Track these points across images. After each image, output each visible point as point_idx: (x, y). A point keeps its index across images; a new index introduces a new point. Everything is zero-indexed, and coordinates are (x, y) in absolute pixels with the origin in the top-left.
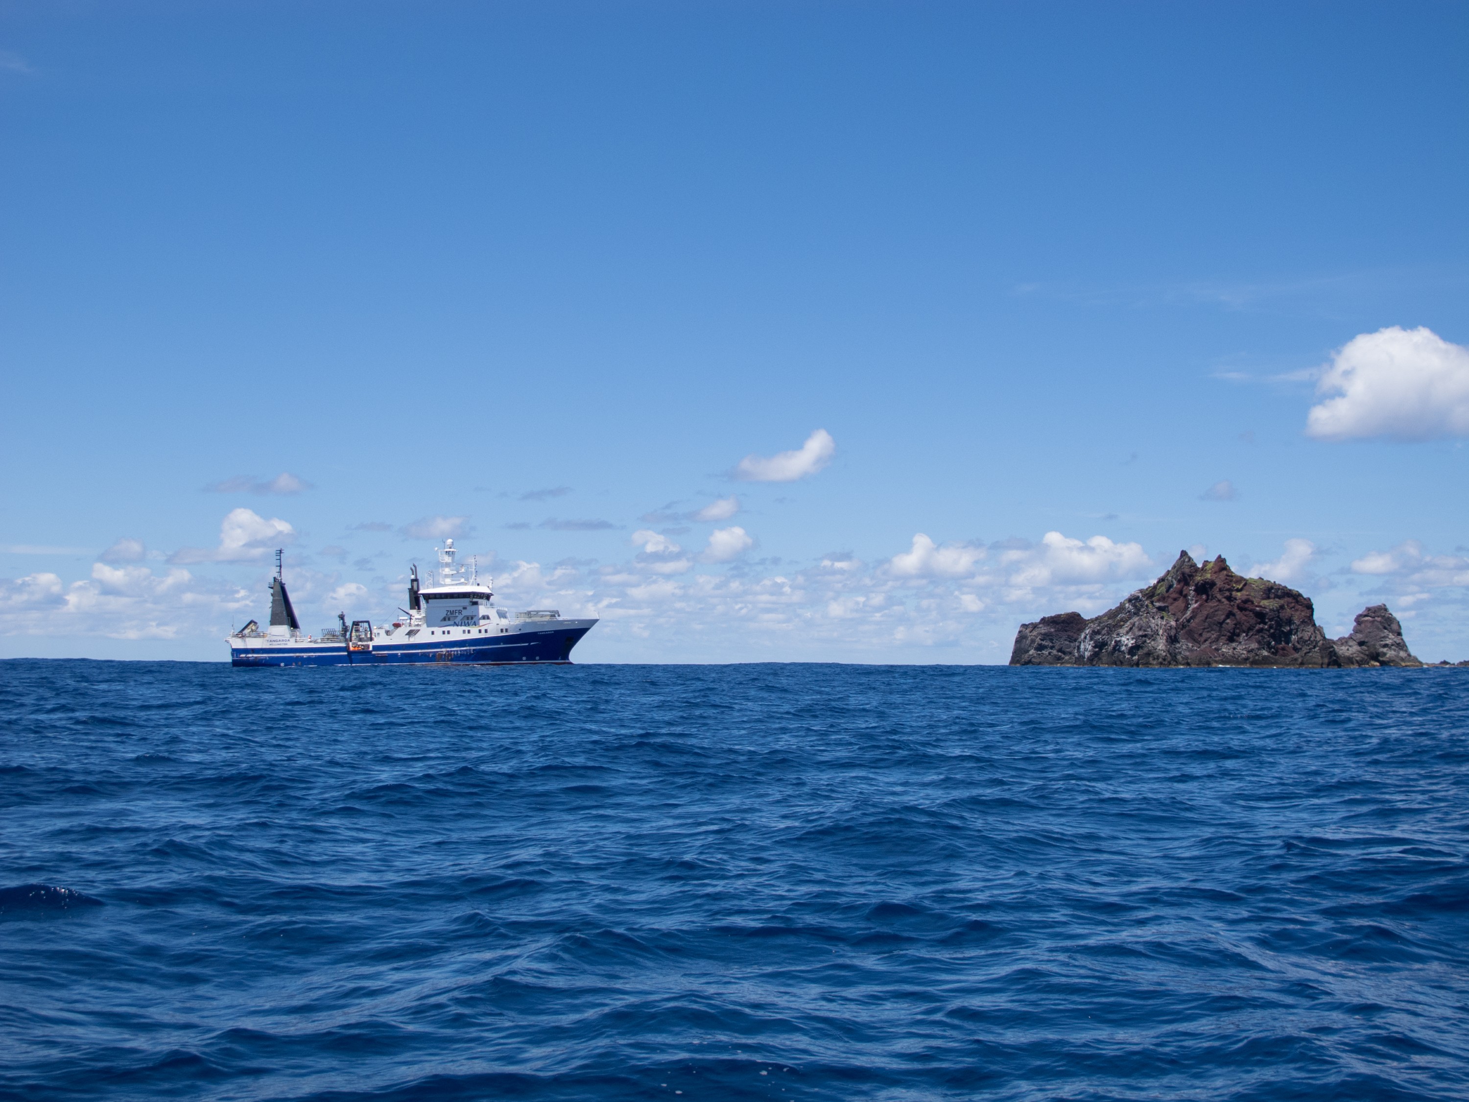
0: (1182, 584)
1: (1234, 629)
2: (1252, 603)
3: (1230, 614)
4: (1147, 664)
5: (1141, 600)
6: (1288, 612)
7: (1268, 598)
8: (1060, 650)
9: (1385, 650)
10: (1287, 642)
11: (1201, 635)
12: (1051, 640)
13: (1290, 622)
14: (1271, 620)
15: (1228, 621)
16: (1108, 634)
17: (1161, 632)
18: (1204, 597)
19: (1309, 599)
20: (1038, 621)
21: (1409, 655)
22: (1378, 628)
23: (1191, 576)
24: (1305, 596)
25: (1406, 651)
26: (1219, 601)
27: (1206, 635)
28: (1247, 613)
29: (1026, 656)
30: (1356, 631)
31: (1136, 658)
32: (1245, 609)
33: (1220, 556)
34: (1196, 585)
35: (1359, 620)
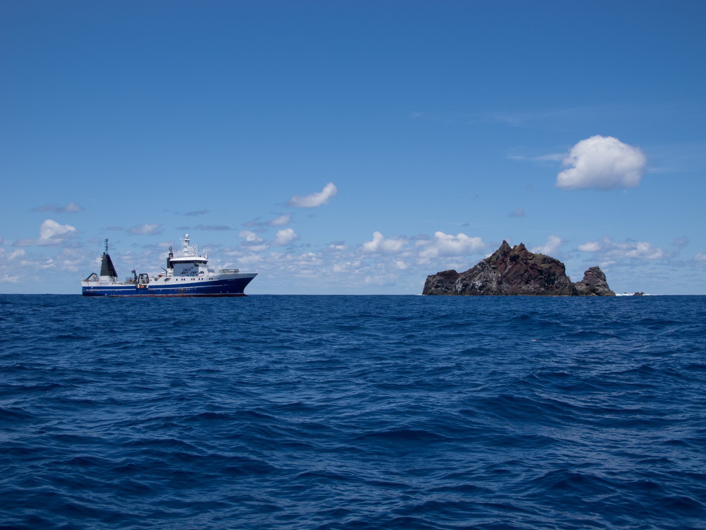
0: (504, 256)
1: (528, 278)
2: (537, 265)
3: (526, 271)
4: (488, 294)
5: (485, 264)
6: (553, 270)
7: (544, 263)
8: (446, 288)
9: (598, 288)
10: (553, 284)
11: (513, 281)
12: (442, 283)
13: (554, 274)
14: (545, 274)
15: (525, 274)
16: (469, 280)
17: (494, 279)
18: (514, 263)
19: (563, 264)
20: (436, 274)
21: (609, 290)
22: (595, 278)
23: (508, 253)
24: (561, 262)
25: (608, 288)
26: (521, 264)
27: (515, 281)
28: (535, 270)
29: (430, 290)
30: (585, 278)
31: (482, 291)
32: (534, 269)
33: (522, 243)
34: (511, 257)
35: (586, 274)
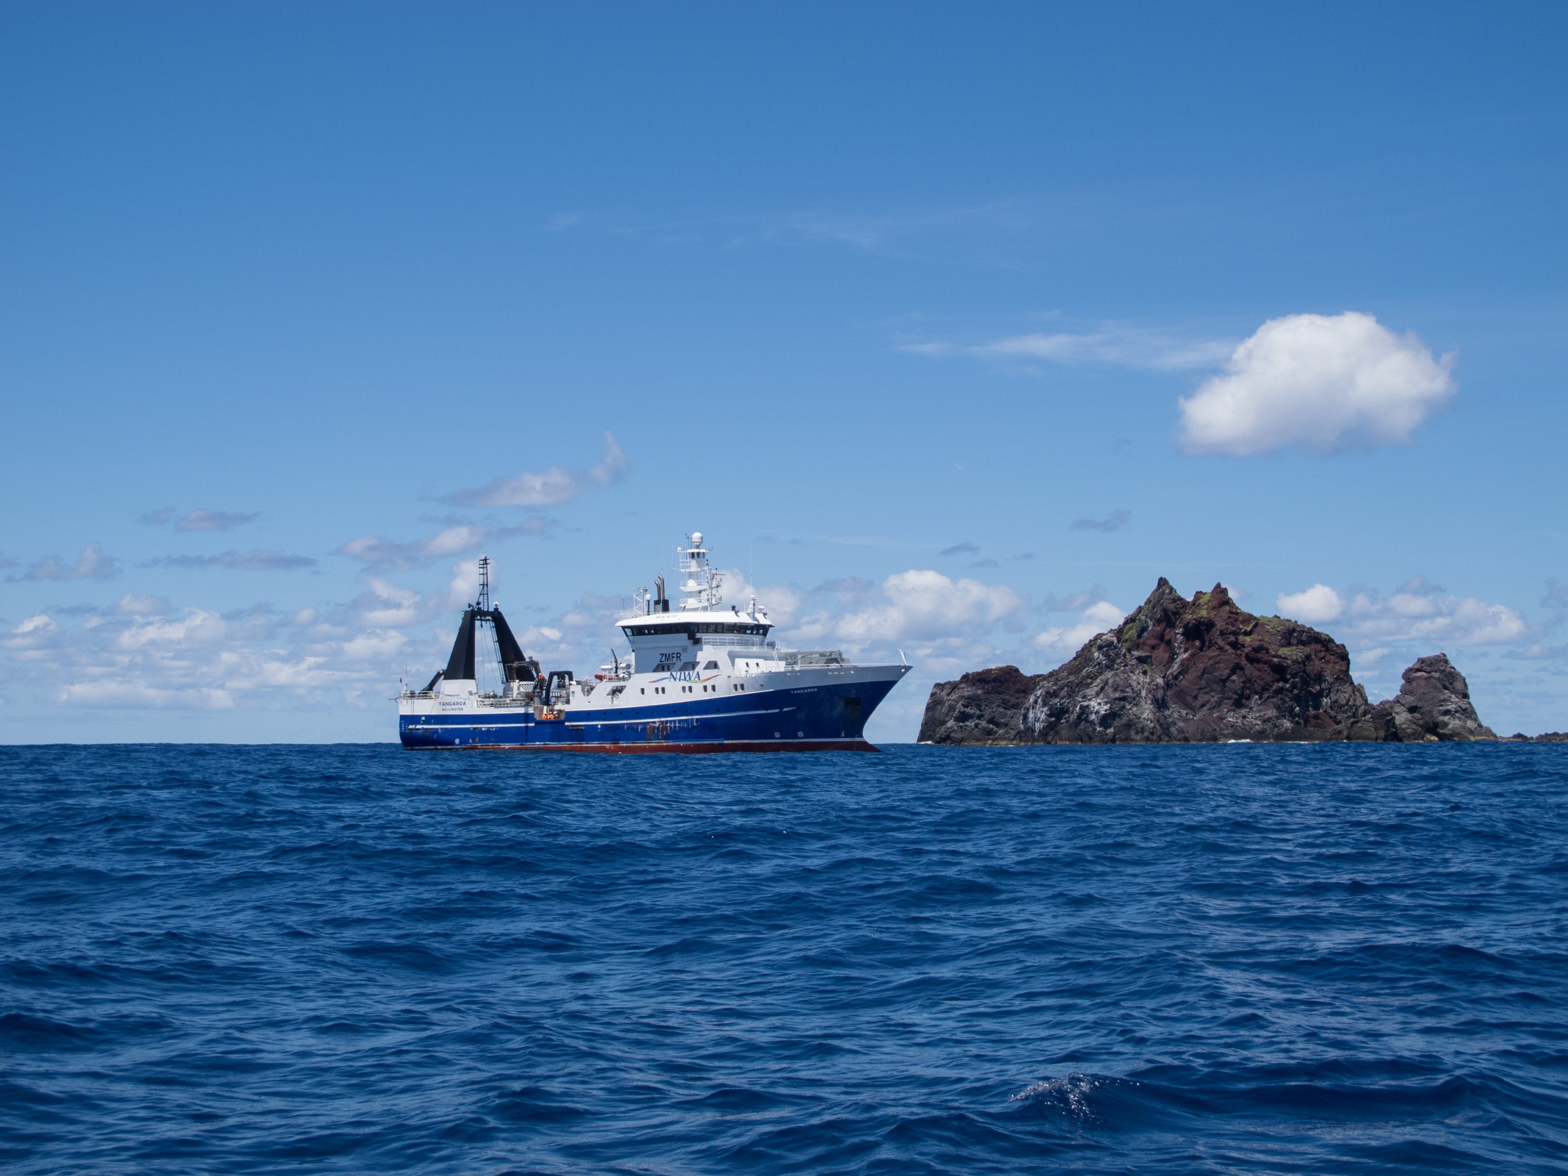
0: (1163, 625)
1: (1243, 688)
2: (1267, 651)
3: (1236, 668)
4: (1127, 739)
5: (1115, 647)
6: (1317, 664)
7: (1289, 644)
8: (991, 721)
9: (1446, 718)
10: (1317, 707)
11: (1195, 697)
12: (979, 706)
13: (1319, 678)
14: (1294, 676)
15: (1234, 677)
16: (1070, 696)
17: (1144, 693)
18: (1197, 643)
19: (1343, 646)
20: (958, 679)
21: (1480, 726)
22: (1436, 688)
23: (1177, 614)
24: (1338, 642)
25: (1476, 719)
26: (1221, 648)
27: (1202, 698)
28: (1261, 665)
29: (943, 729)
30: (1404, 691)
31: (1111, 730)
32: (1258, 661)
33: (1218, 585)
34: (1186, 627)
35: (1408, 676)
